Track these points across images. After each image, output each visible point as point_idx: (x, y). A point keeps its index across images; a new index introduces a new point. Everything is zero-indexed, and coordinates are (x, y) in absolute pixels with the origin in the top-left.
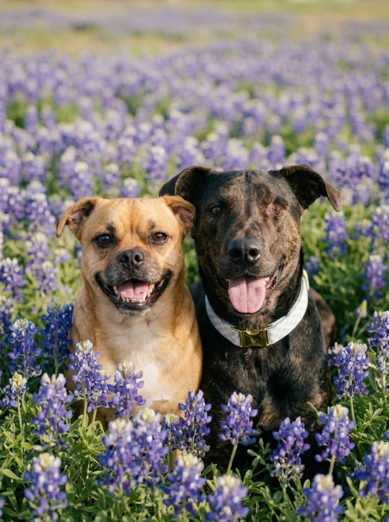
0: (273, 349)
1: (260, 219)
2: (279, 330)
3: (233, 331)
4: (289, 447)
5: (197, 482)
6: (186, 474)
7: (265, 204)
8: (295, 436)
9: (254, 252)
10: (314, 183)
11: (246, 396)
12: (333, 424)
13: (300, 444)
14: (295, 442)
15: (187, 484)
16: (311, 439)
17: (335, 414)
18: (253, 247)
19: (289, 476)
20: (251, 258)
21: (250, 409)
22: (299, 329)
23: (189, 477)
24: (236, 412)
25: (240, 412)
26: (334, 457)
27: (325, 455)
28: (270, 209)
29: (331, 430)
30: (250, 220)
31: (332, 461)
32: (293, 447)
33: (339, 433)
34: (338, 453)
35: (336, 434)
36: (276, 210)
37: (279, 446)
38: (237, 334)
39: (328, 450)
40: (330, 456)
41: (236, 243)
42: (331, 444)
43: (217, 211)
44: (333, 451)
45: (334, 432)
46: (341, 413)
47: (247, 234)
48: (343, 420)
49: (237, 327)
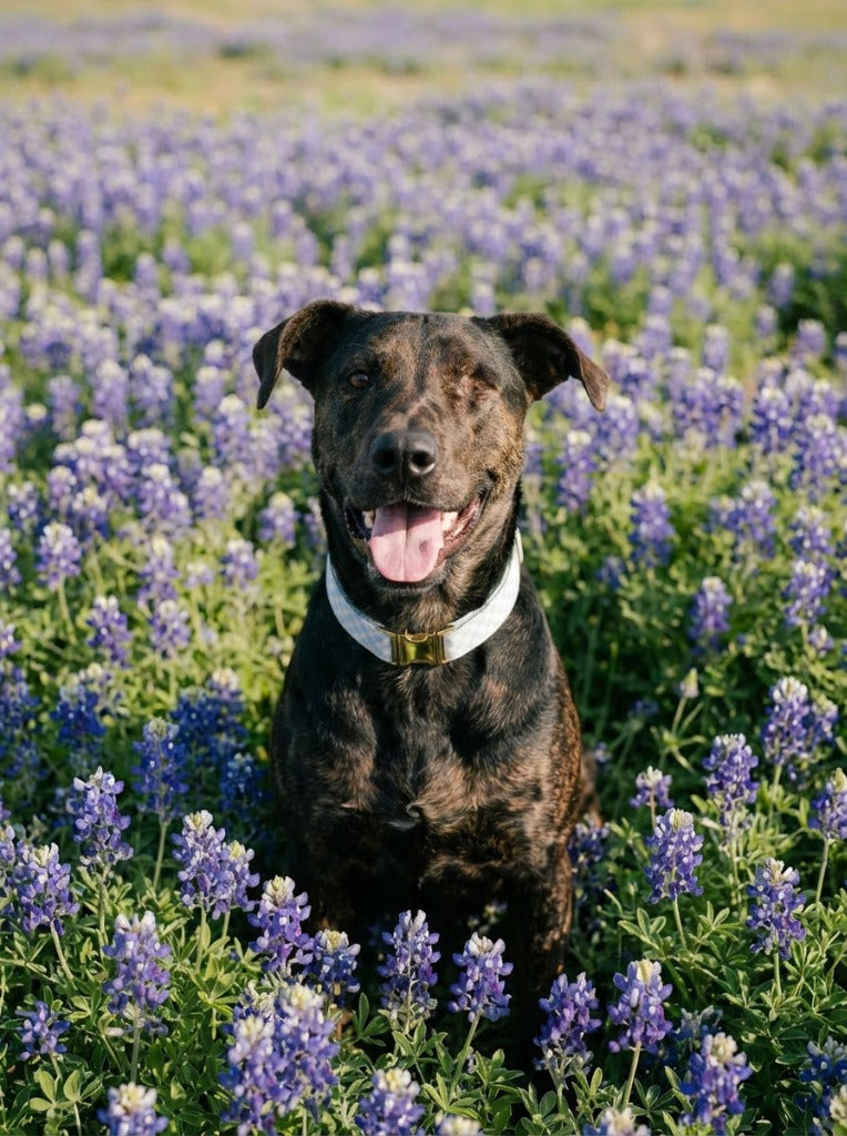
0: (452, 670)
1: (441, 401)
2: (466, 635)
3: (380, 633)
4: (565, 1025)
5: (410, 1113)
6: (390, 1104)
7: (457, 374)
8: (576, 1006)
9: (422, 459)
10: (557, 351)
11: (494, 941)
12: (636, 993)
13: (583, 1021)
14: (576, 1017)
15: (393, 1118)
16: (601, 1011)
17: (639, 975)
18: (420, 446)
19: (566, 1070)
20: (415, 470)
21: (500, 963)
22: (503, 633)
23: (395, 1108)
24: (477, 969)
25: (483, 969)
26: (639, 1044)
27: (624, 1041)
28: (464, 386)
29: (634, 1002)
30: (423, 401)
31: (637, 1050)
32: (574, 1024)
33: (647, 1006)
34: (645, 1038)
35: (641, 1008)
36: (476, 389)
37: (550, 1022)
38: (387, 641)
39: (629, 1033)
40: (632, 1042)
41: (388, 438)
42: (633, 1024)
43: (361, 381)
44: (638, 1034)
45: (638, 1005)
46: (649, 975)
47: (413, 424)
48: (654, 986)
49: (388, 626)
